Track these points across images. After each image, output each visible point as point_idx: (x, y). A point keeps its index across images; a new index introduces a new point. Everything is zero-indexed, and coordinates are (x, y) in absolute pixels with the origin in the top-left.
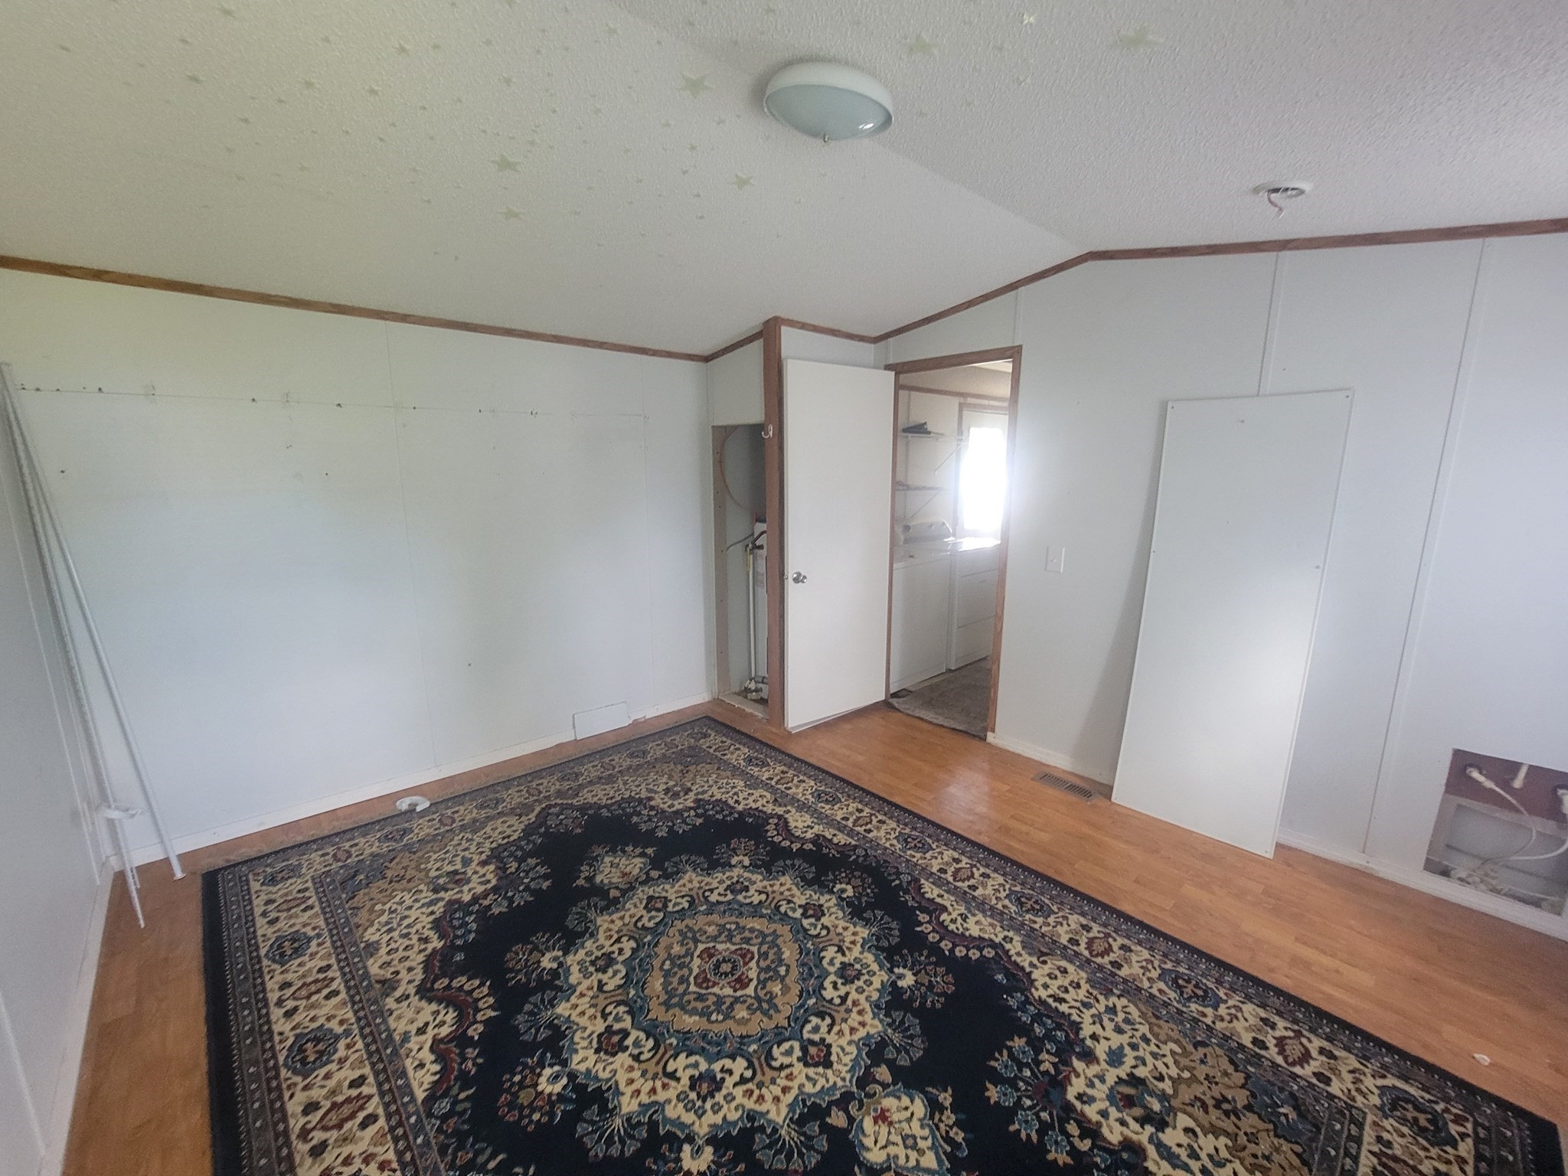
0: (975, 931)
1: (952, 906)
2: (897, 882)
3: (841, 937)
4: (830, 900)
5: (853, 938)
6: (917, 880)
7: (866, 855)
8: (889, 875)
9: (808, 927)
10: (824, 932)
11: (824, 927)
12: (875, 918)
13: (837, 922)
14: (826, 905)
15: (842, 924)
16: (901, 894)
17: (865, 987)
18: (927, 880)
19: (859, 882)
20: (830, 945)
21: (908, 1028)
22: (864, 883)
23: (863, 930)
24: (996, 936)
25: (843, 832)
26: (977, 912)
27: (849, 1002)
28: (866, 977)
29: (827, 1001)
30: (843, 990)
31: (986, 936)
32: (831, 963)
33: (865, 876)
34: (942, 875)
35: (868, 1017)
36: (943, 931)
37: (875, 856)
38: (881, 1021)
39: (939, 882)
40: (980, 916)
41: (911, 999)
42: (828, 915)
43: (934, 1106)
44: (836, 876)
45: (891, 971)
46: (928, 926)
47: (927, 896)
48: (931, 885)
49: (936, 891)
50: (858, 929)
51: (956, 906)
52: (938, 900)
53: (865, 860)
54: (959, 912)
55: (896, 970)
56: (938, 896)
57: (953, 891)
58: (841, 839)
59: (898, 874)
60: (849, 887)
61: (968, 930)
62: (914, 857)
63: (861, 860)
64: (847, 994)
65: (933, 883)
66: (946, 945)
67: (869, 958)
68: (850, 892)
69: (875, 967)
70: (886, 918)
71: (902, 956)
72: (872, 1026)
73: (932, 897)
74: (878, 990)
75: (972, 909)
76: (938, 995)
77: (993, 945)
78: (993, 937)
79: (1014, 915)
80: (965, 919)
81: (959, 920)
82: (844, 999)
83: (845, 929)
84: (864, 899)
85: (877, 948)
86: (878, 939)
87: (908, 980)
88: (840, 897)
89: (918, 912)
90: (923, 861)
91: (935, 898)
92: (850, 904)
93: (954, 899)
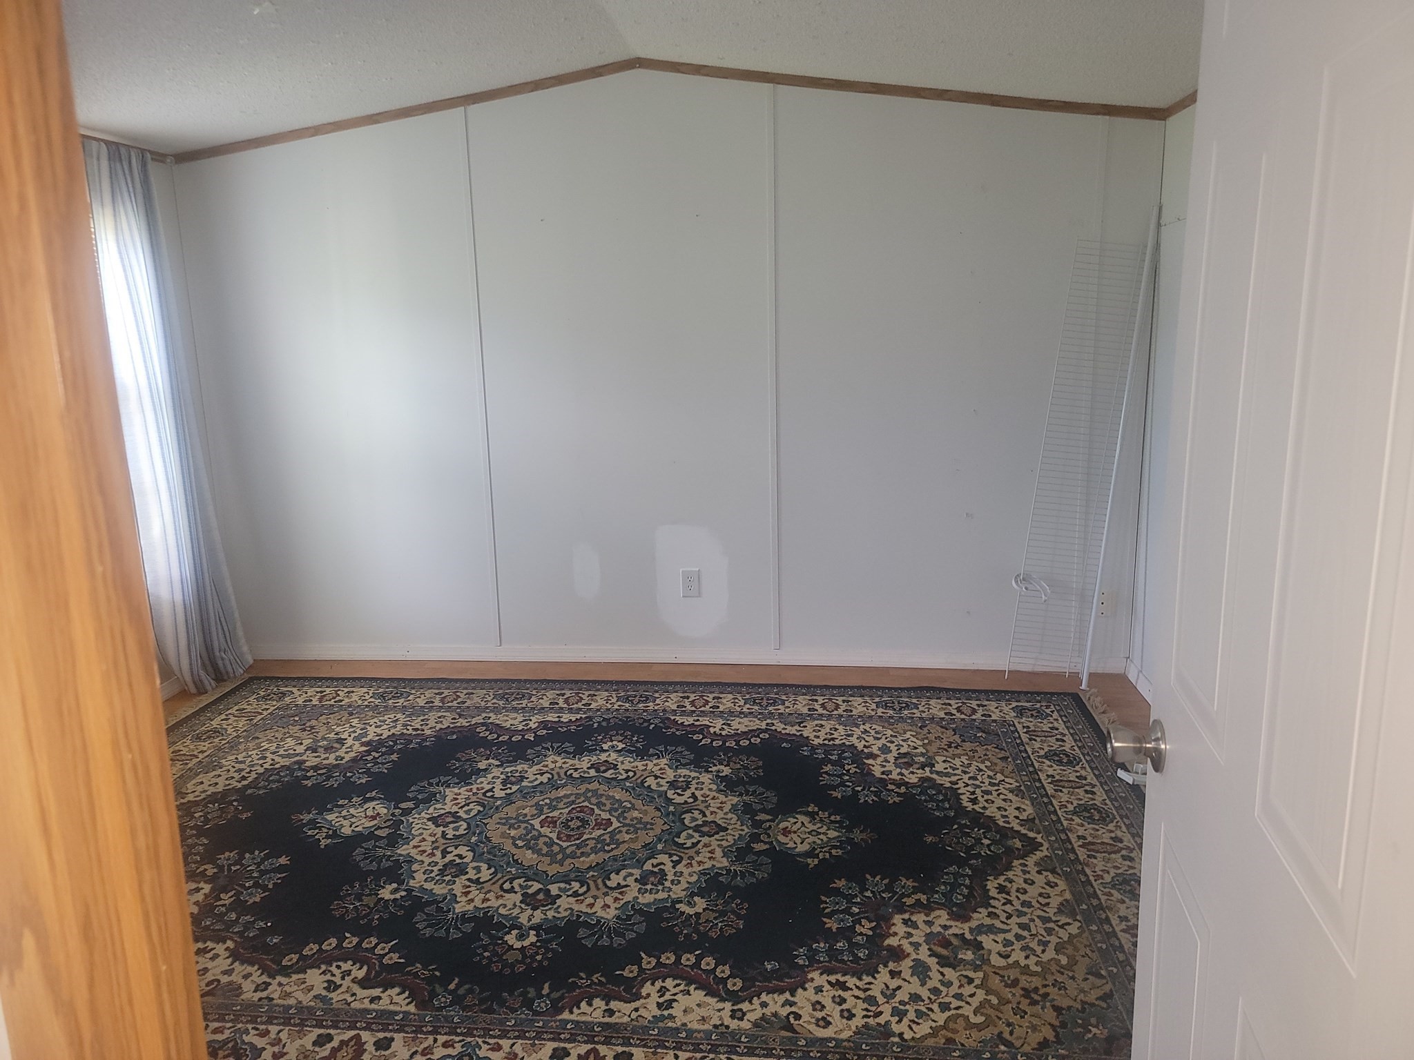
0: (315, 978)
1: (354, 994)
2: (452, 986)
3: (483, 891)
4: (530, 920)
5: (470, 896)
6: (422, 1005)
7: (528, 1004)
8: (470, 991)
9: (530, 883)
10: (507, 886)
11: (512, 890)
12: (457, 928)
13: (500, 902)
14: (530, 912)
15: (494, 903)
16: (437, 973)
17: (430, 868)
18: (406, 1013)
19: (510, 957)
20: (490, 880)
21: (371, 862)
22: (501, 960)
23: (466, 909)
24: (280, 984)
25: (600, 1024)
26: (312, 1004)
27: (438, 853)
28: (432, 875)
29: (460, 845)
30: (449, 857)
31: (295, 977)
32: (478, 870)
33: (507, 971)
34: (381, 1035)
35: (414, 852)
36: (357, 956)
37: (514, 1010)
38: (400, 855)
39: (384, 1020)
40: (306, 999)
41: (377, 879)
42: (518, 904)
43: (334, 835)
44: (547, 950)
45: (409, 891)
46: (382, 952)
47: (397, 990)
48: (397, 1008)
49: (384, 1004)
50: (470, 907)
51: (346, 996)
52: (377, 992)
53: (524, 994)
54: (339, 991)
55: (404, 893)
56: (379, 998)
57: (354, 1019)
58: (593, 1012)
59: (457, 1000)
60: (518, 945)
61: (324, 973)
62: (445, 1045)
63: (532, 993)
64: (444, 857)
65: (396, 1013)
66: (351, 941)
67: (440, 890)
68: (511, 939)
69: (428, 886)
70: (442, 933)
71: (402, 907)
72: (407, 849)
73: (389, 992)
74: (415, 872)
75: (321, 1005)
76: (350, 895)
77: (286, 971)
78: (284, 980)
79: (250, 1026)
80: (332, 986)
81: (338, 980)
82: (445, 853)
83: (485, 900)
84: (486, 940)
85: (436, 902)
86: (440, 909)
87: (386, 893)
88: (519, 927)
89: (402, 961)
90: (425, 1045)
91: (383, 992)
92: (500, 926)
93: (352, 1004)
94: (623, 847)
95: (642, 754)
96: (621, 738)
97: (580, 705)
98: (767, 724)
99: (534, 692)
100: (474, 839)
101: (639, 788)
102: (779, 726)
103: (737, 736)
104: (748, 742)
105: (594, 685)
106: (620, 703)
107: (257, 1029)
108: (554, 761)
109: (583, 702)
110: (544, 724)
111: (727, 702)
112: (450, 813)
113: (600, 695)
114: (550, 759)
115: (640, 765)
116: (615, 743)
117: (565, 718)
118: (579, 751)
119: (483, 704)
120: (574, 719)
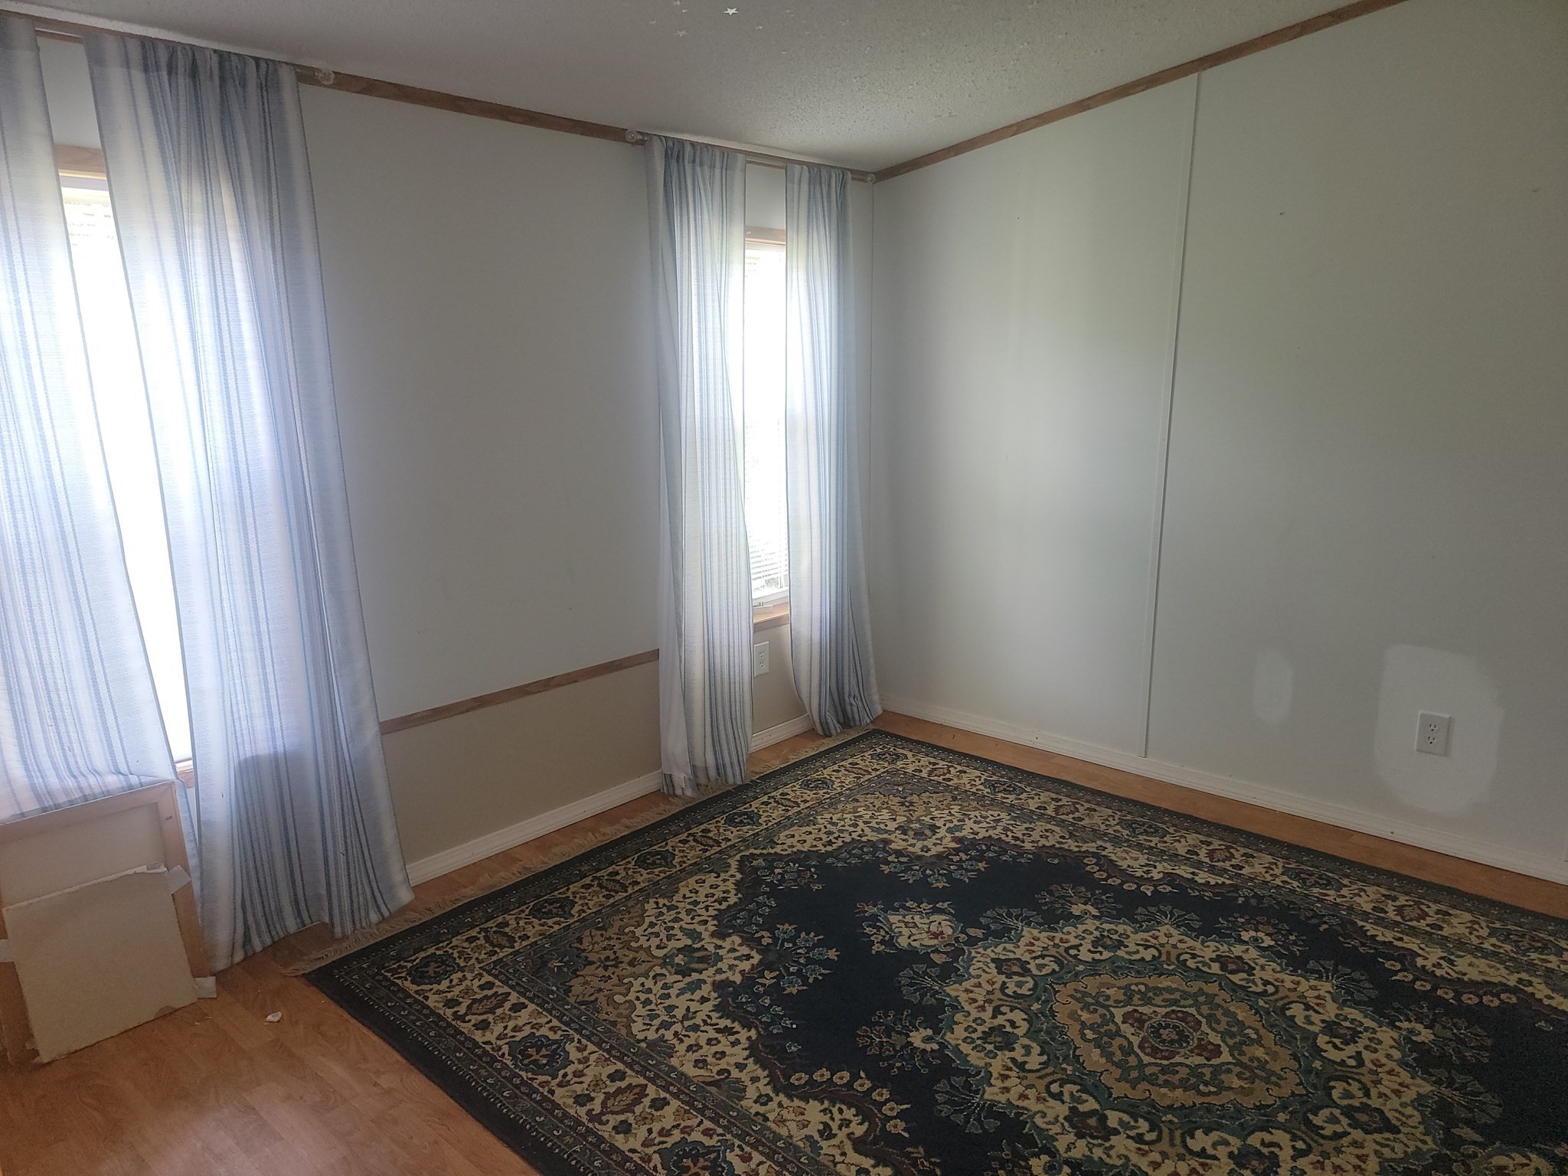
0: (814, 1111)
1: (844, 1154)
3: (1025, 1083)
4: (1069, 1149)
5: (1007, 1084)
9: (1085, 1096)
10: (1055, 1088)
11: (1058, 1097)
12: (978, 1119)
13: (1040, 1107)
14: (1072, 1137)
15: (1032, 1105)
16: (938, 1172)
17: (974, 1025)
20: (1038, 1071)
21: (916, 991)
23: (996, 1098)
24: (780, 1105)
26: (801, 1145)
27: (989, 1009)
28: (974, 1036)
29: (1017, 1008)
30: (1000, 1020)
31: (797, 1102)
32: (1028, 1050)
35: (963, 997)
36: (865, 1108)
38: (949, 995)
40: (798, 1135)
41: (913, 1016)
42: (1061, 1119)
43: (890, 942)
45: (943, 1046)
46: (889, 1113)
47: (889, 1170)
50: (1002, 1098)
51: (836, 1152)
52: (867, 1163)
54: (832, 1142)
55: (936, 1047)
56: (867, 1172)
61: (824, 1111)
64: (994, 1017)
66: (863, 1084)
67: (976, 1059)
68: (1037, 1165)
69: (966, 1048)
70: (960, 1119)
71: (928, 1064)
72: (958, 990)
73: (880, 1169)
74: (956, 1023)
75: (809, 1150)
76: (881, 1024)
77: (790, 1091)
78: (786, 1102)
79: (737, 1142)
80: (826, 1132)
81: (834, 1126)
82: (997, 1012)
83: (1023, 1096)
84: (1006, 1154)
85: (967, 1073)
86: (968, 1086)
87: (917, 1038)
88: (1052, 1153)
89: (906, 1135)
91: (874, 1166)
92: (1030, 1142)
93: (839, 1166)
94: (1226, 1097)
95: (1296, 964)
96: (1271, 930)
97: (1227, 865)
98: (1520, 981)
99: (1171, 830)
100: (1036, 1007)
101: (1276, 1015)
102: (1541, 990)
103: (1460, 985)
104: (1476, 1000)
105: (1256, 841)
106: (1285, 878)
107: (742, 1149)
108: (1168, 934)
109: (1234, 862)
110: (1170, 878)
111: (1459, 924)
112: (1019, 960)
113: (1259, 858)
114: (1164, 929)
115: (1288, 979)
116: (1260, 934)
117: (1202, 877)
118: (1206, 931)
119: (1103, 827)
120: (1213, 882)
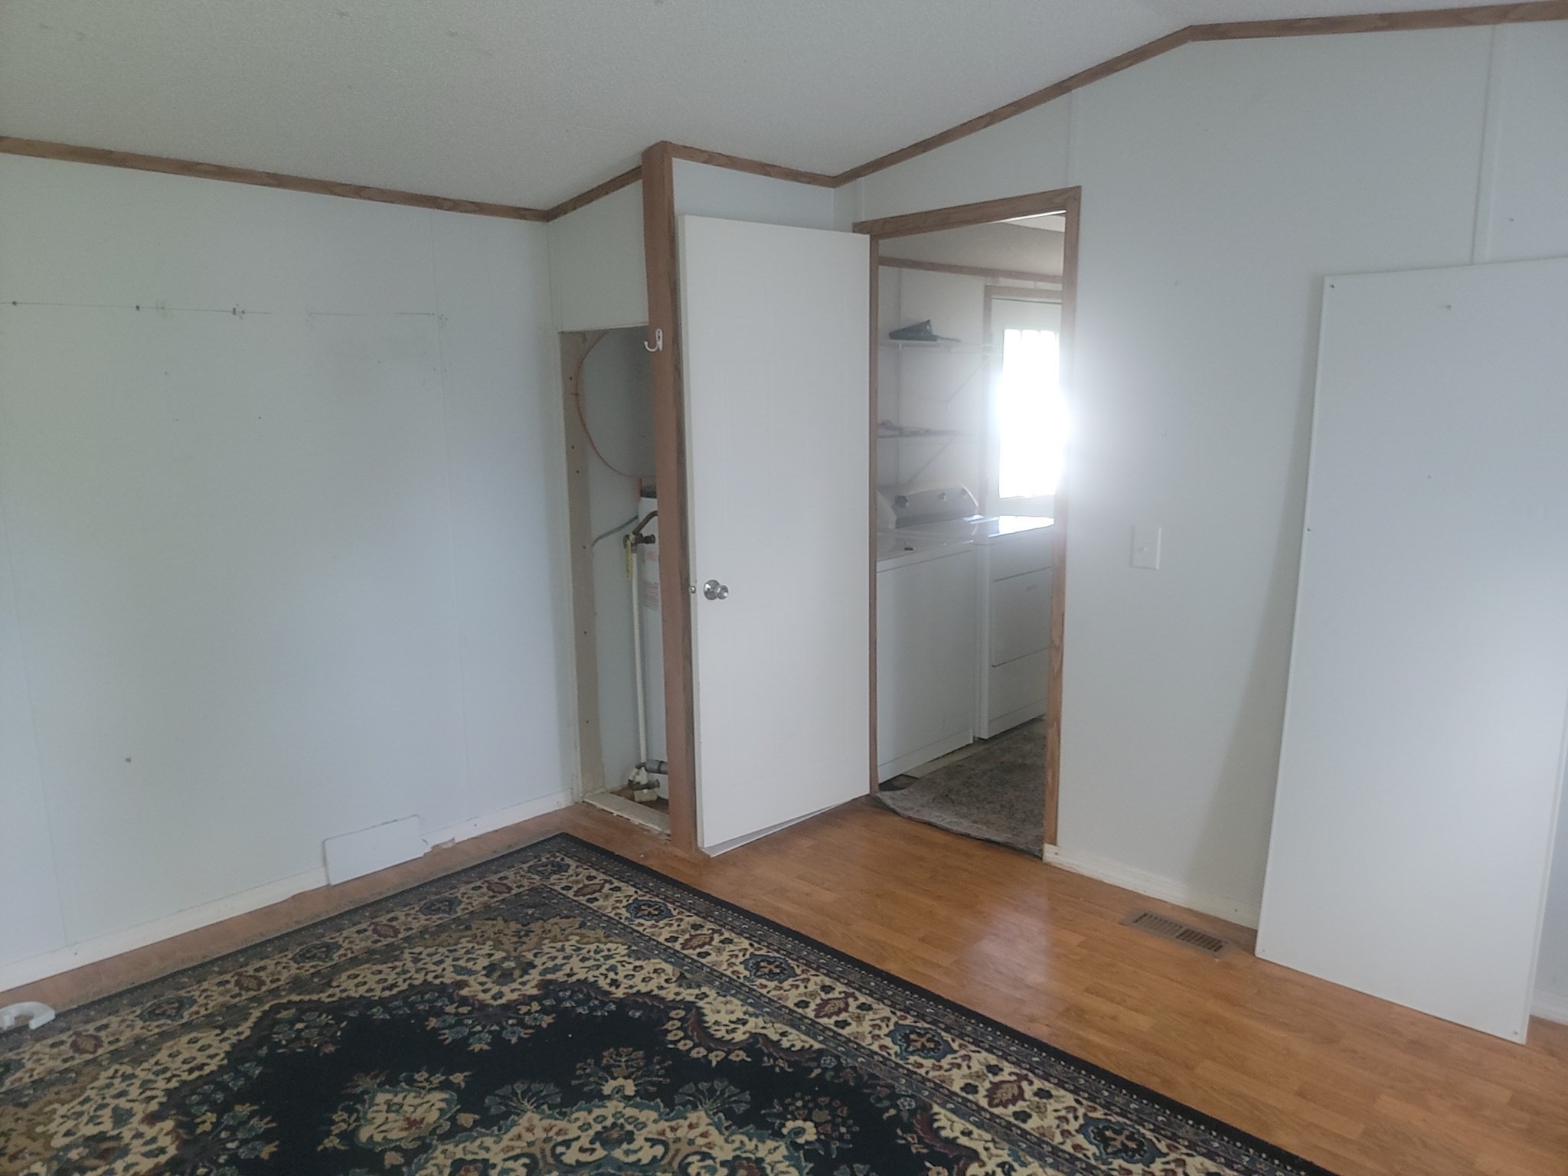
1: (987, 1149)
2: (892, 1112)
4: (776, 1149)
6: (925, 1108)
7: (839, 1068)
8: (879, 1100)
14: (768, 1160)
16: (899, 1132)
18: (943, 1106)
19: (824, 1115)
22: (835, 1116)
25: (799, 1029)
26: (1030, 1159)
33: (837, 1103)
34: (970, 1097)
37: (854, 1068)
39: (964, 1108)
44: (785, 1107)
47: (944, 1133)
48: (949, 1115)
49: (960, 1125)
51: (994, 1151)
52: (964, 1141)
53: (836, 1076)
54: (1000, 1160)
56: (963, 1133)
57: (990, 1123)
58: (796, 1040)
59: (894, 1097)
60: (809, 1126)
62: (921, 1066)
63: (829, 1075)
65: (952, 1111)
68: (810, 1134)
73: (951, 1135)
75: (1021, 1153)
79: (1093, 1162)
80: (1008, 1172)
81: (999, 1173)
84: (835, 1145)
88: (793, 1144)
89: (928, 1164)
90: (937, 1073)
91: (957, 1138)
92: (810, 1155)
93: (990, 1138)
